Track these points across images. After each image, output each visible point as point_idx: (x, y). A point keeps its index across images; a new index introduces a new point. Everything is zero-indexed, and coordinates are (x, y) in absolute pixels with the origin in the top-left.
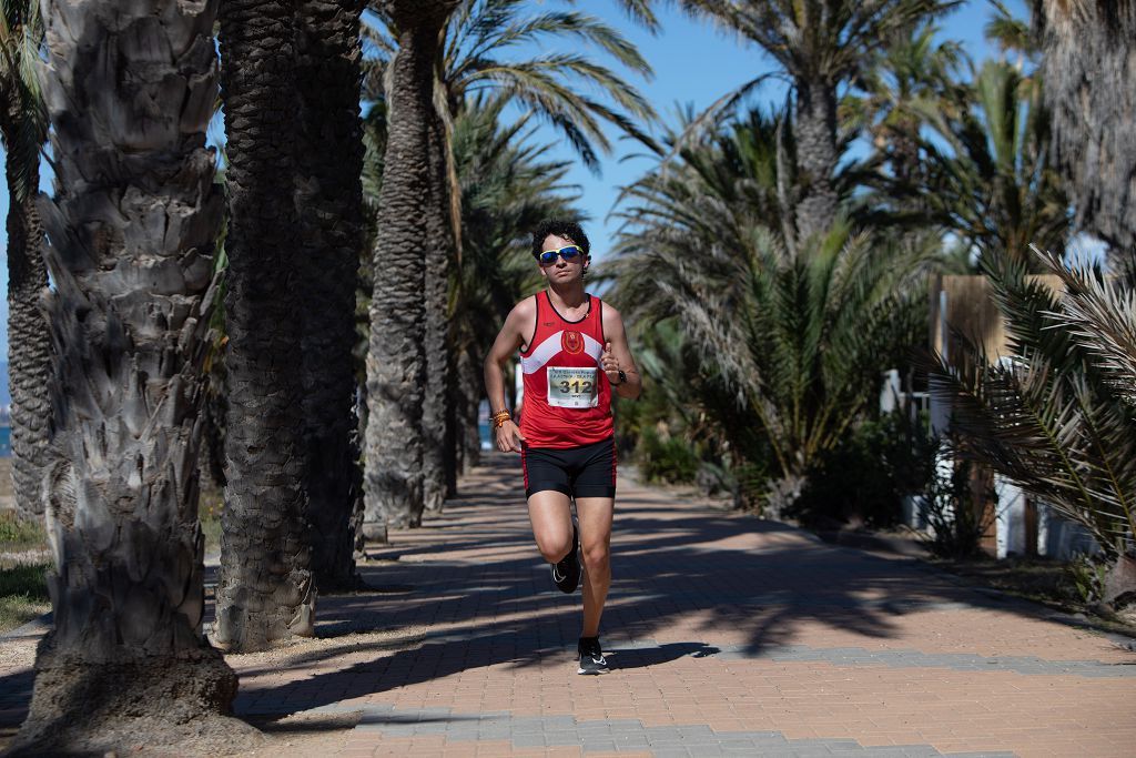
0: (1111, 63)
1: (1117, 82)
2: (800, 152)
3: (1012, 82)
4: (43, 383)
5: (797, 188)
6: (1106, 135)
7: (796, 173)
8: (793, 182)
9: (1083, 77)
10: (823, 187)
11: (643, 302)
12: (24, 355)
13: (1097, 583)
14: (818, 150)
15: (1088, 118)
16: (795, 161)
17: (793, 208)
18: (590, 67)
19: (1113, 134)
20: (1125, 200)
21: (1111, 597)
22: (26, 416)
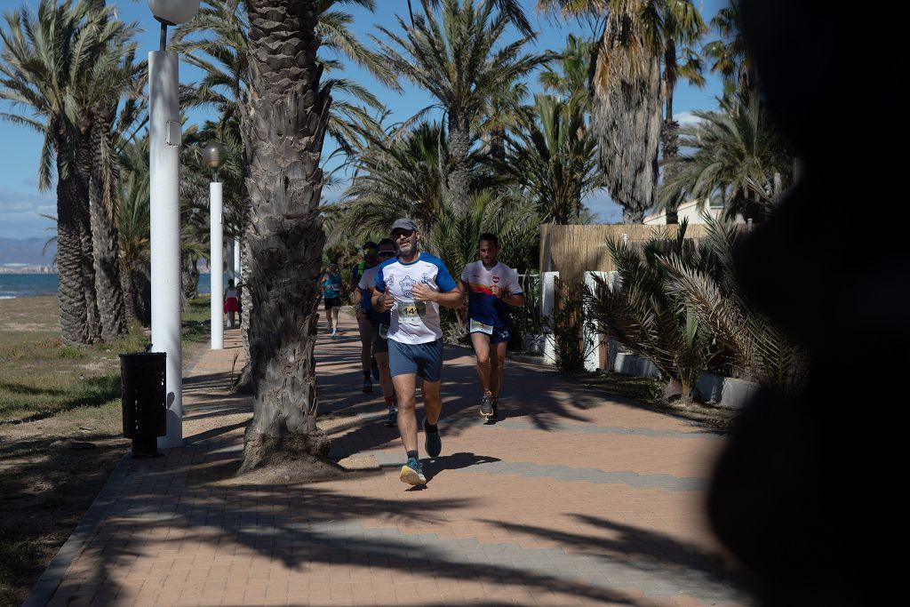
0: (627, 117)
1: (630, 126)
2: (450, 147)
3: (558, 110)
4: (76, 273)
5: (449, 165)
6: (625, 152)
7: (448, 158)
8: (446, 163)
9: (614, 123)
10: (462, 166)
11: (363, 222)
12: (67, 259)
13: (660, 390)
14: (459, 146)
15: (615, 143)
16: (447, 153)
17: (447, 177)
18: (351, 107)
19: (628, 152)
20: (634, 185)
21: (667, 397)
22: (68, 290)
